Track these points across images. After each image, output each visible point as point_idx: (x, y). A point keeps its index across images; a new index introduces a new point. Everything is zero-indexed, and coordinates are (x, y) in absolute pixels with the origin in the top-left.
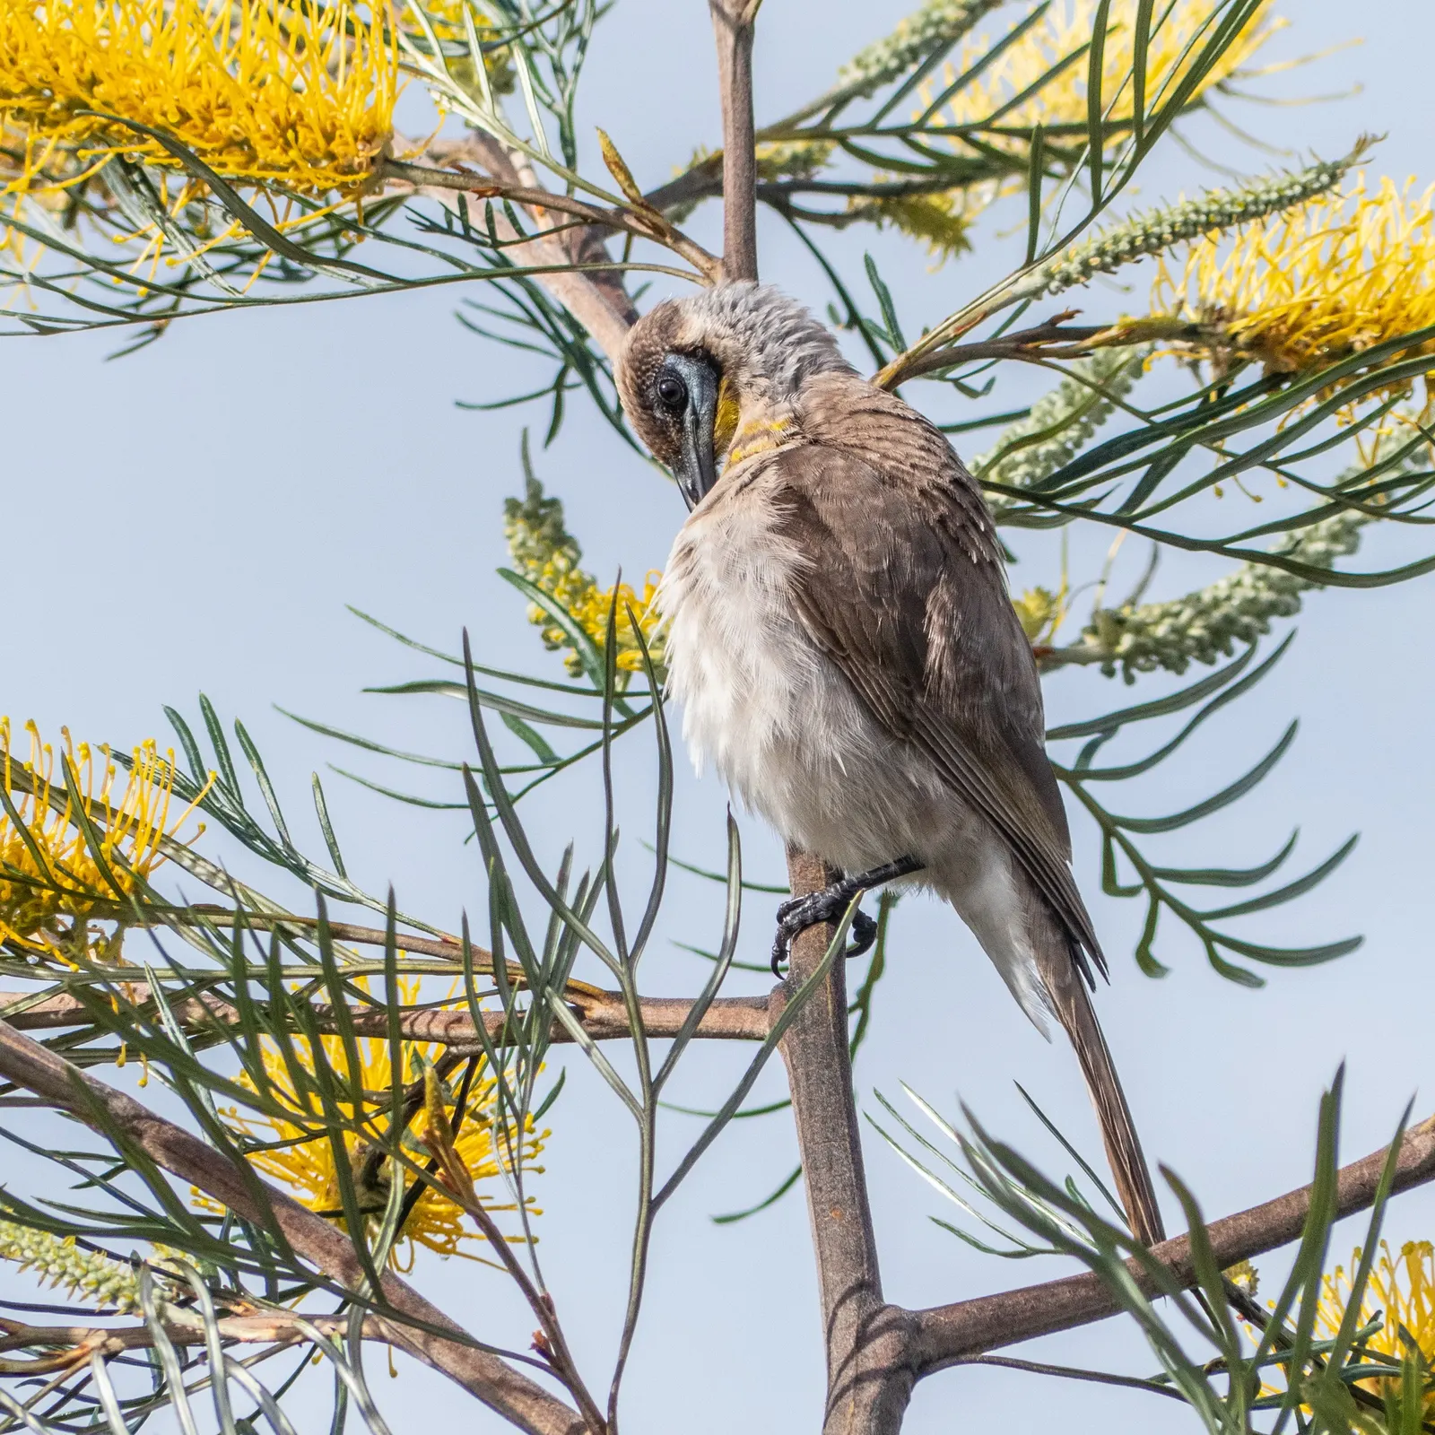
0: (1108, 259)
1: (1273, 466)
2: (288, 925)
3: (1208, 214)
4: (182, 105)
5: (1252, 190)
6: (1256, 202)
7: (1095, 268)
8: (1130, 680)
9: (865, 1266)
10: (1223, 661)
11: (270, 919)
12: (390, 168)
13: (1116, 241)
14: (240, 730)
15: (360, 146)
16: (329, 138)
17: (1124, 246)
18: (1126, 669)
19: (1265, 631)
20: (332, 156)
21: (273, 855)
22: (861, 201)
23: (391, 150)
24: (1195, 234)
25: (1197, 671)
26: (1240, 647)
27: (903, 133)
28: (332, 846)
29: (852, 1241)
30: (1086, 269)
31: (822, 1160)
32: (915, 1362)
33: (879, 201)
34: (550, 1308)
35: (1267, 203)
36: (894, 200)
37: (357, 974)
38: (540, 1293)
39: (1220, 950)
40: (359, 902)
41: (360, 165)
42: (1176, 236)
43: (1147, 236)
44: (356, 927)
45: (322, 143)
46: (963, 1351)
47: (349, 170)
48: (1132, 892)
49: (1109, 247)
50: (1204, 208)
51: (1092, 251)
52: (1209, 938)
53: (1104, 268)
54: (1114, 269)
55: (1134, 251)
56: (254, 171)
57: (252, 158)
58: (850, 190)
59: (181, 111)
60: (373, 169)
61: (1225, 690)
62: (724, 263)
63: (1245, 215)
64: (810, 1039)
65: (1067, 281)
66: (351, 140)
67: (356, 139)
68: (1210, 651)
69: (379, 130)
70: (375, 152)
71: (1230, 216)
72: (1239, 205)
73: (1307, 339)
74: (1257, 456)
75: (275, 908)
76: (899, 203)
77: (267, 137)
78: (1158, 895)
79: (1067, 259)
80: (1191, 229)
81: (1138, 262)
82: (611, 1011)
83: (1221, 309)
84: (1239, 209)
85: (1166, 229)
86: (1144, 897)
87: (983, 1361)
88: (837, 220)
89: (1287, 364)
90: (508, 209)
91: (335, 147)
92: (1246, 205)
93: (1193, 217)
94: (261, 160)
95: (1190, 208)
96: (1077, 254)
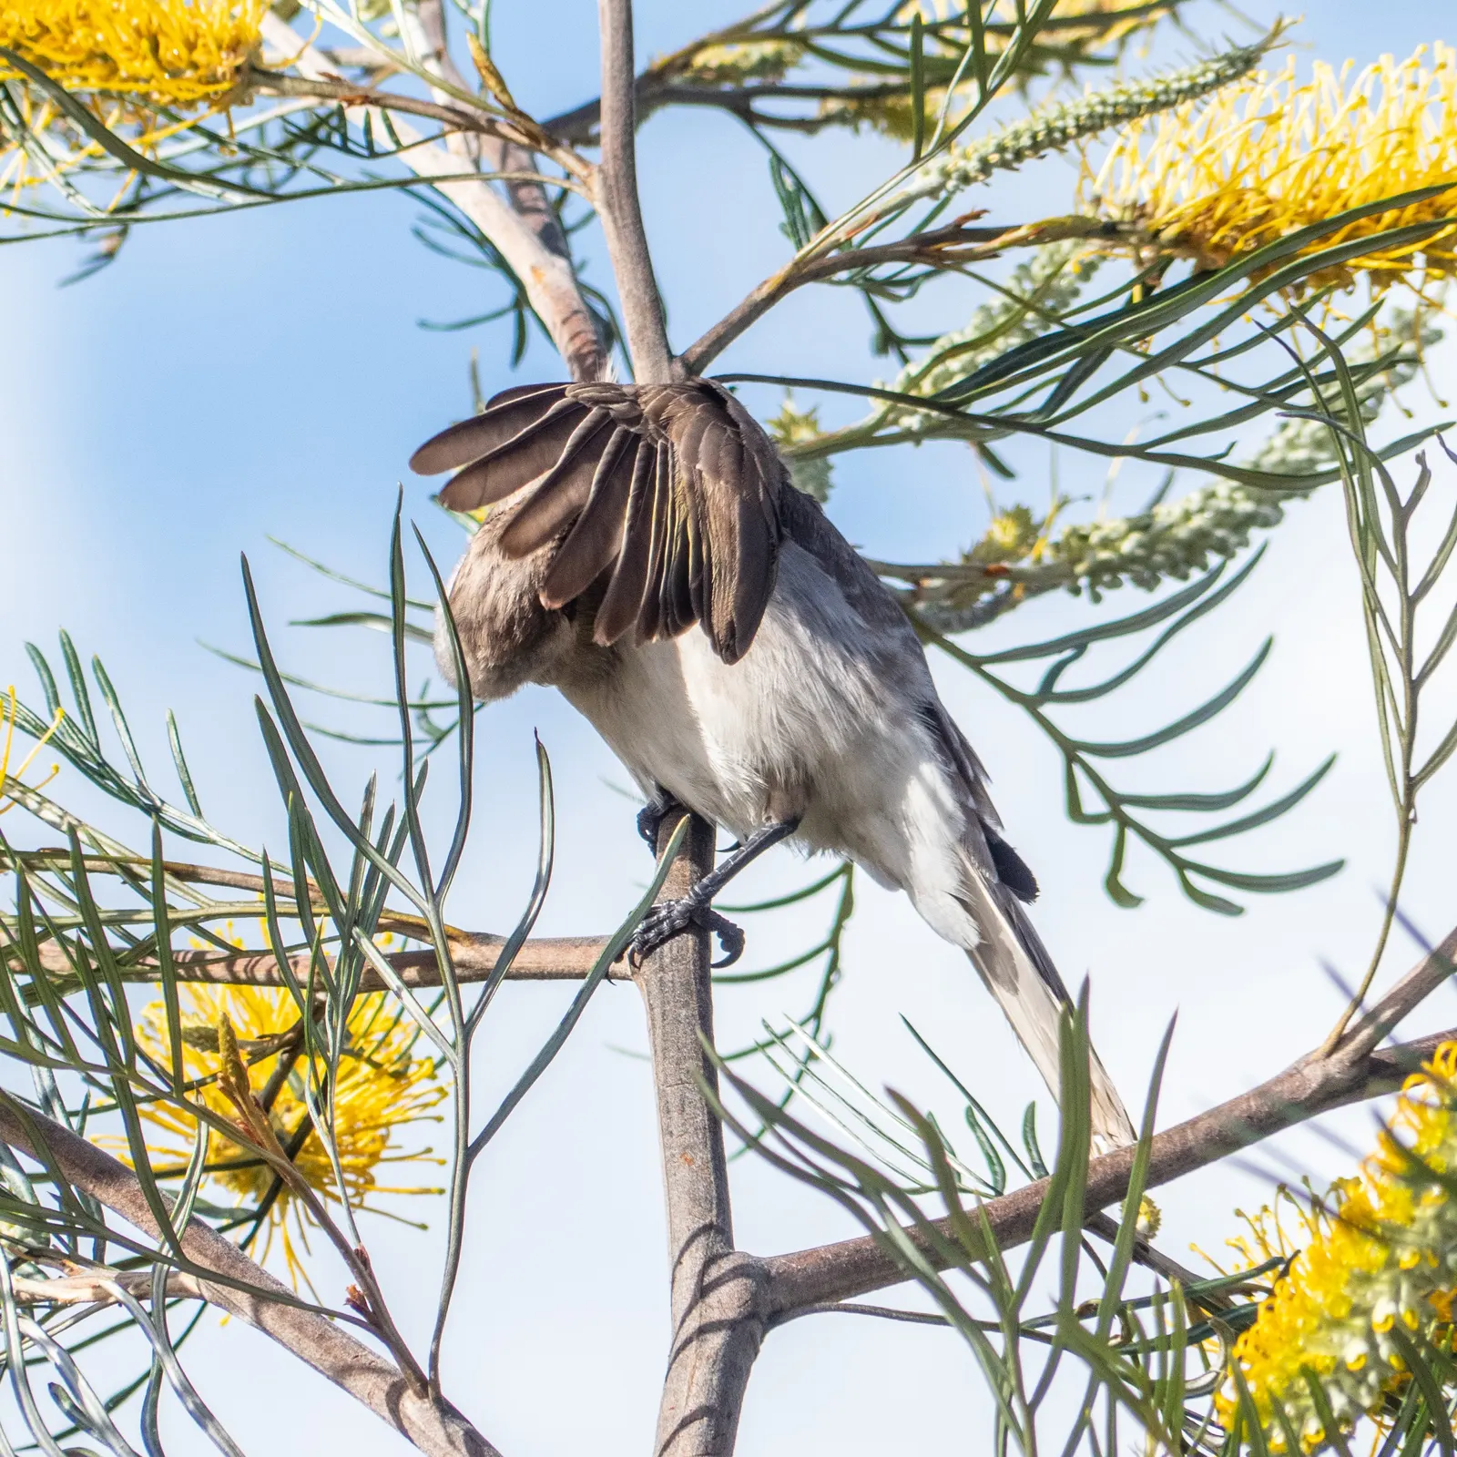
0: (1009, 156)
1: (1194, 367)
2: (136, 868)
3: (1115, 105)
4: (40, 18)
5: (1162, 78)
6: (1166, 91)
7: (995, 165)
8: (1097, 598)
9: (714, 1212)
10: (1196, 575)
11: (117, 861)
12: (257, 77)
13: (1017, 136)
14: (98, 666)
15: (224, 55)
16: (191, 47)
17: (1026, 141)
18: (1092, 586)
19: (1245, 543)
20: (195, 66)
21: (125, 794)
22: (834, 105)
23: (259, 57)
24: (1102, 127)
26: (1213, 559)
27: (869, 32)
28: (188, 785)
29: (701, 1187)
30: (986, 167)
31: (674, 1102)
32: (765, 1311)
33: (852, 105)
34: (366, 1262)
35: (1179, 92)
36: (868, 104)
37: (208, 917)
38: (353, 1246)
39: (1192, 877)
40: (214, 842)
41: (224, 74)
42: (1081, 130)
43: (1050, 131)
44: (208, 869)
45: (184, 53)
46: (819, 1299)
47: (213, 80)
48: (1097, 819)
49: (1009, 143)
50: (1111, 100)
51: (992, 148)
52: (1181, 865)
53: (1005, 164)
54: (1016, 165)
55: (1036, 146)
56: (114, 86)
57: (114, 71)
58: (823, 93)
59: (39, 23)
60: (238, 79)
61: (1192, 606)
62: (601, 170)
63: (1155, 106)
64: (668, 977)
65: (966, 179)
66: (213, 47)
67: (220, 47)
68: (1182, 567)
69: (243, 39)
70: (240, 61)
71: (1139, 106)
72: (1148, 95)
73: (1234, 233)
74: (1173, 355)
75: (123, 850)
76: (876, 107)
77: (128, 49)
78: (1125, 822)
79: (965, 156)
80: (1097, 121)
81: (1043, 157)
82: (472, 953)
83: (1144, 206)
84: (1149, 99)
85: (1071, 123)
87: (838, 1309)
88: (807, 126)
89: (1214, 261)
90: (386, 119)
91: (198, 56)
92: (1156, 95)
93: (1099, 109)
94: (123, 73)
95: (1095, 100)
96: (976, 150)
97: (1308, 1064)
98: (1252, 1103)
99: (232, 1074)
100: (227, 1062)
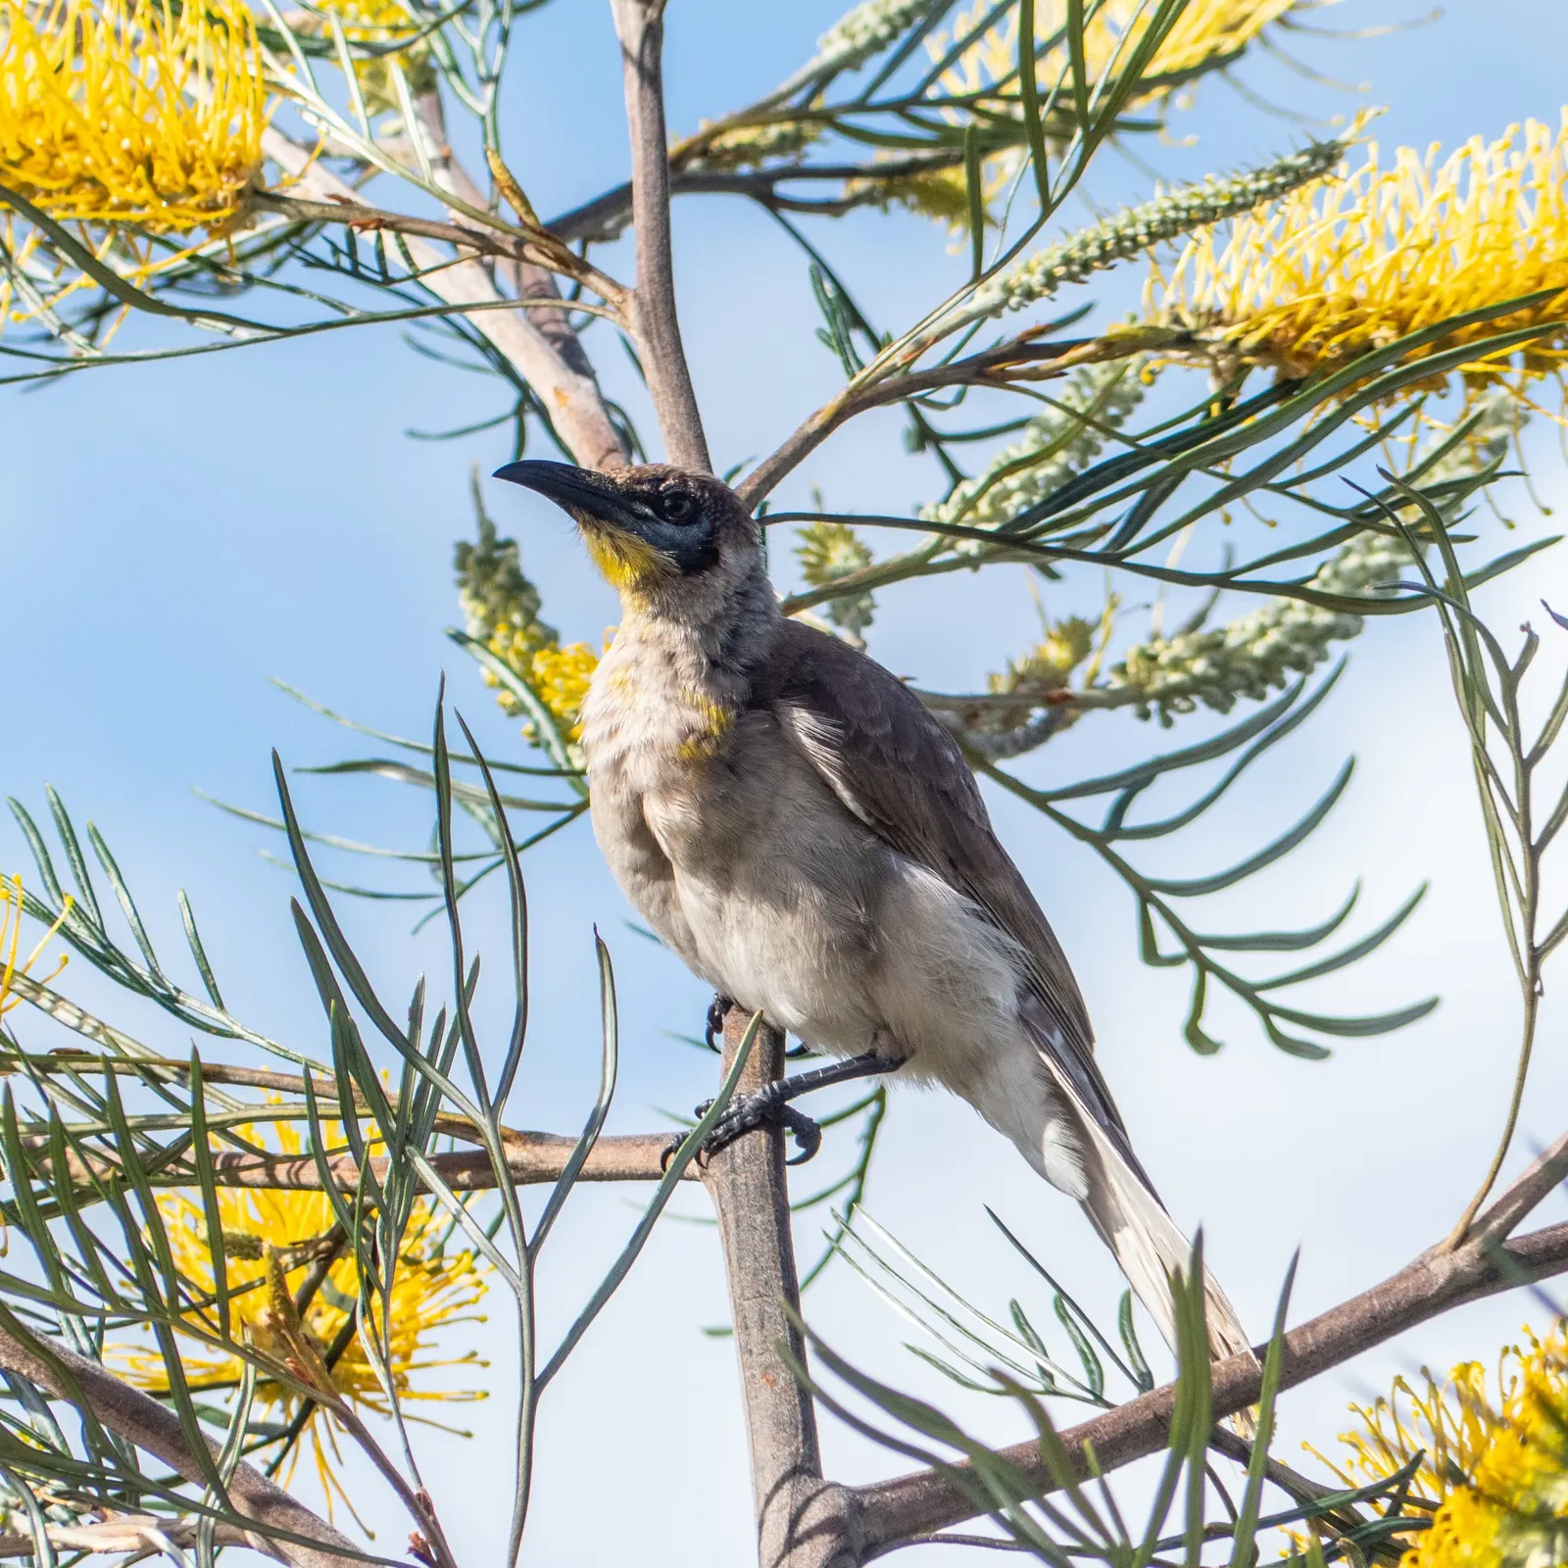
0: (1075, 268)
1: (1281, 488)
2: (158, 1069)
3: (1188, 210)
4: (23, 141)
5: (1239, 179)
6: (1243, 193)
7: (1061, 278)
8: (1168, 723)
9: (800, 1438)
10: (1274, 695)
11: (137, 1063)
12: (260, 200)
13: (1084, 246)
14: (94, 834)
15: (224, 178)
16: (188, 170)
17: (1093, 251)
18: (1163, 710)
19: (1323, 657)
20: (192, 191)
22: (860, 185)
23: (261, 177)
24: (1175, 233)
25: (1245, 709)
26: (1292, 677)
27: (899, 107)
28: (206, 973)
29: (785, 1409)
30: (1051, 281)
31: (753, 1317)
32: (859, 1545)
33: (881, 183)
34: (429, 1507)
35: (1257, 193)
36: (897, 180)
37: (238, 1121)
38: (415, 1490)
39: (1278, 1022)
40: (239, 1037)
41: (225, 199)
42: (1153, 237)
43: (1119, 239)
44: (236, 1069)
45: (180, 177)
46: (915, 1530)
47: (213, 206)
48: (1175, 961)
49: (1076, 254)
50: (1184, 204)
51: (1057, 260)
52: (1266, 1011)
53: (1072, 277)
54: (1083, 277)
55: (1105, 256)
56: (106, 215)
57: (104, 195)
58: (849, 173)
59: (22, 146)
60: (240, 203)
61: (1272, 728)
62: (636, 296)
63: (1232, 209)
64: (741, 1180)
65: (1030, 295)
66: (212, 170)
67: (219, 169)
68: (1259, 687)
69: (244, 160)
70: (241, 184)
71: (1214, 210)
72: (1224, 197)
73: (1317, 340)
74: (1258, 477)
75: (142, 1050)
76: (906, 184)
77: (119, 172)
78: (1205, 966)
79: (1028, 270)
80: (1170, 227)
81: (1112, 268)
82: (525, 1154)
83: (1220, 312)
84: (1225, 202)
85: (1141, 229)
86: (1189, 969)
87: (937, 1540)
88: (833, 208)
89: (1297, 371)
90: (401, 244)
91: (196, 180)
92: (1233, 197)
93: (1172, 214)
94: (114, 200)
95: (1167, 204)
96: (1040, 263)
97: (1434, 1258)
98: (1375, 1302)
99: (280, 1311)
100: (275, 1298)
